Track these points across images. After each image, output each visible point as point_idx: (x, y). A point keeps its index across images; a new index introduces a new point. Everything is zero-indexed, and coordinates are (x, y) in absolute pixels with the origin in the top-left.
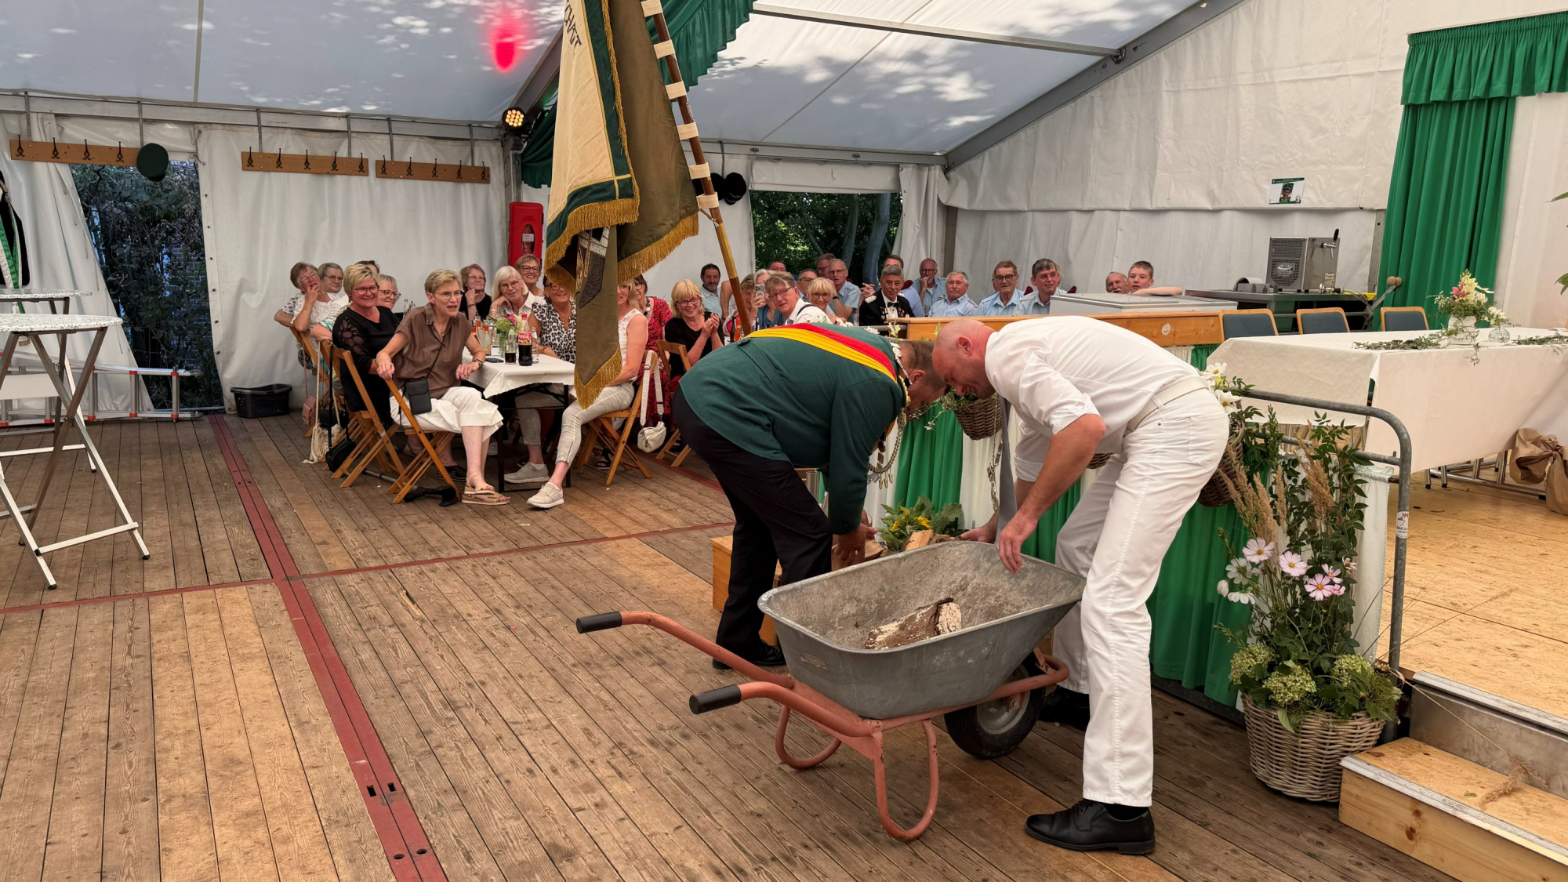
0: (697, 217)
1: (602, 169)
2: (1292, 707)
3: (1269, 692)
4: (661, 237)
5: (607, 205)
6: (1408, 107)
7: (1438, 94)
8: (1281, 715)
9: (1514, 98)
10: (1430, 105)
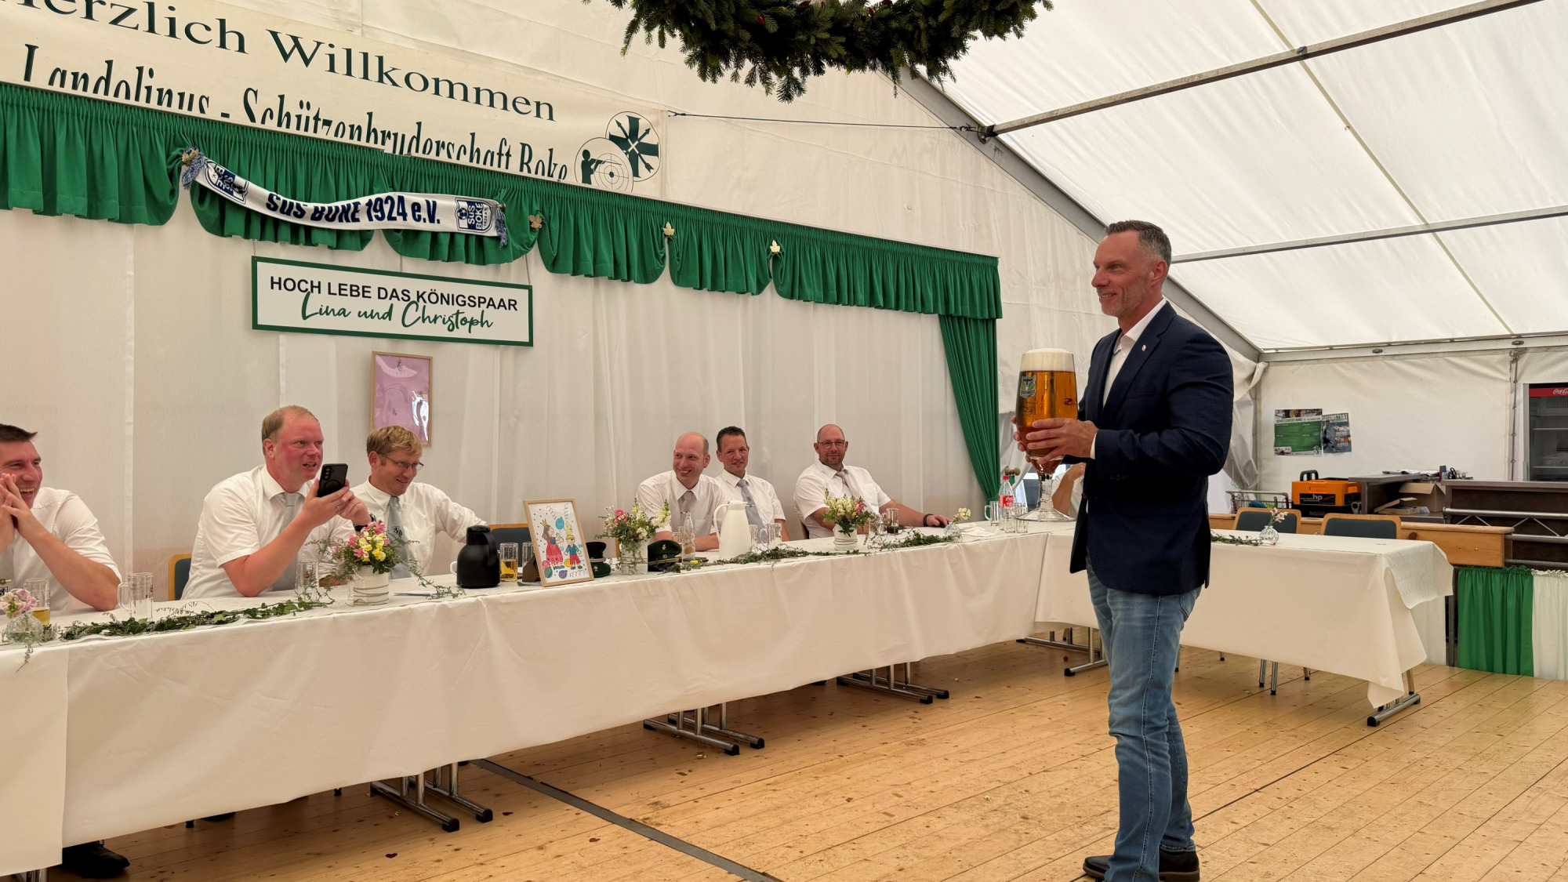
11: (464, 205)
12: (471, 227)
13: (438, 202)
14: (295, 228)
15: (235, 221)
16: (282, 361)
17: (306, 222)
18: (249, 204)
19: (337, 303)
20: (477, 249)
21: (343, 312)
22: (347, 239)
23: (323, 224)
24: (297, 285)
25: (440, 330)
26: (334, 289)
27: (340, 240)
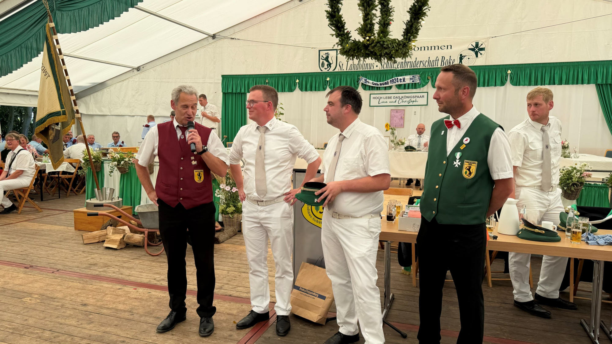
0: (74, 120)
1: (58, 108)
2: (232, 213)
3: (227, 211)
4: (69, 125)
5: (59, 117)
6: (223, 93)
7: (230, 91)
8: (230, 215)
9: (246, 93)
10: (228, 93)
11: (411, 77)
12: (413, 81)
13: (406, 78)
14: (377, 87)
15: (367, 88)
16: (375, 112)
17: (379, 86)
18: (369, 85)
19: (385, 100)
20: (414, 86)
21: (386, 102)
22: (387, 88)
23: (382, 86)
24: (378, 98)
25: (406, 104)
26: (385, 98)
27: (385, 88)
